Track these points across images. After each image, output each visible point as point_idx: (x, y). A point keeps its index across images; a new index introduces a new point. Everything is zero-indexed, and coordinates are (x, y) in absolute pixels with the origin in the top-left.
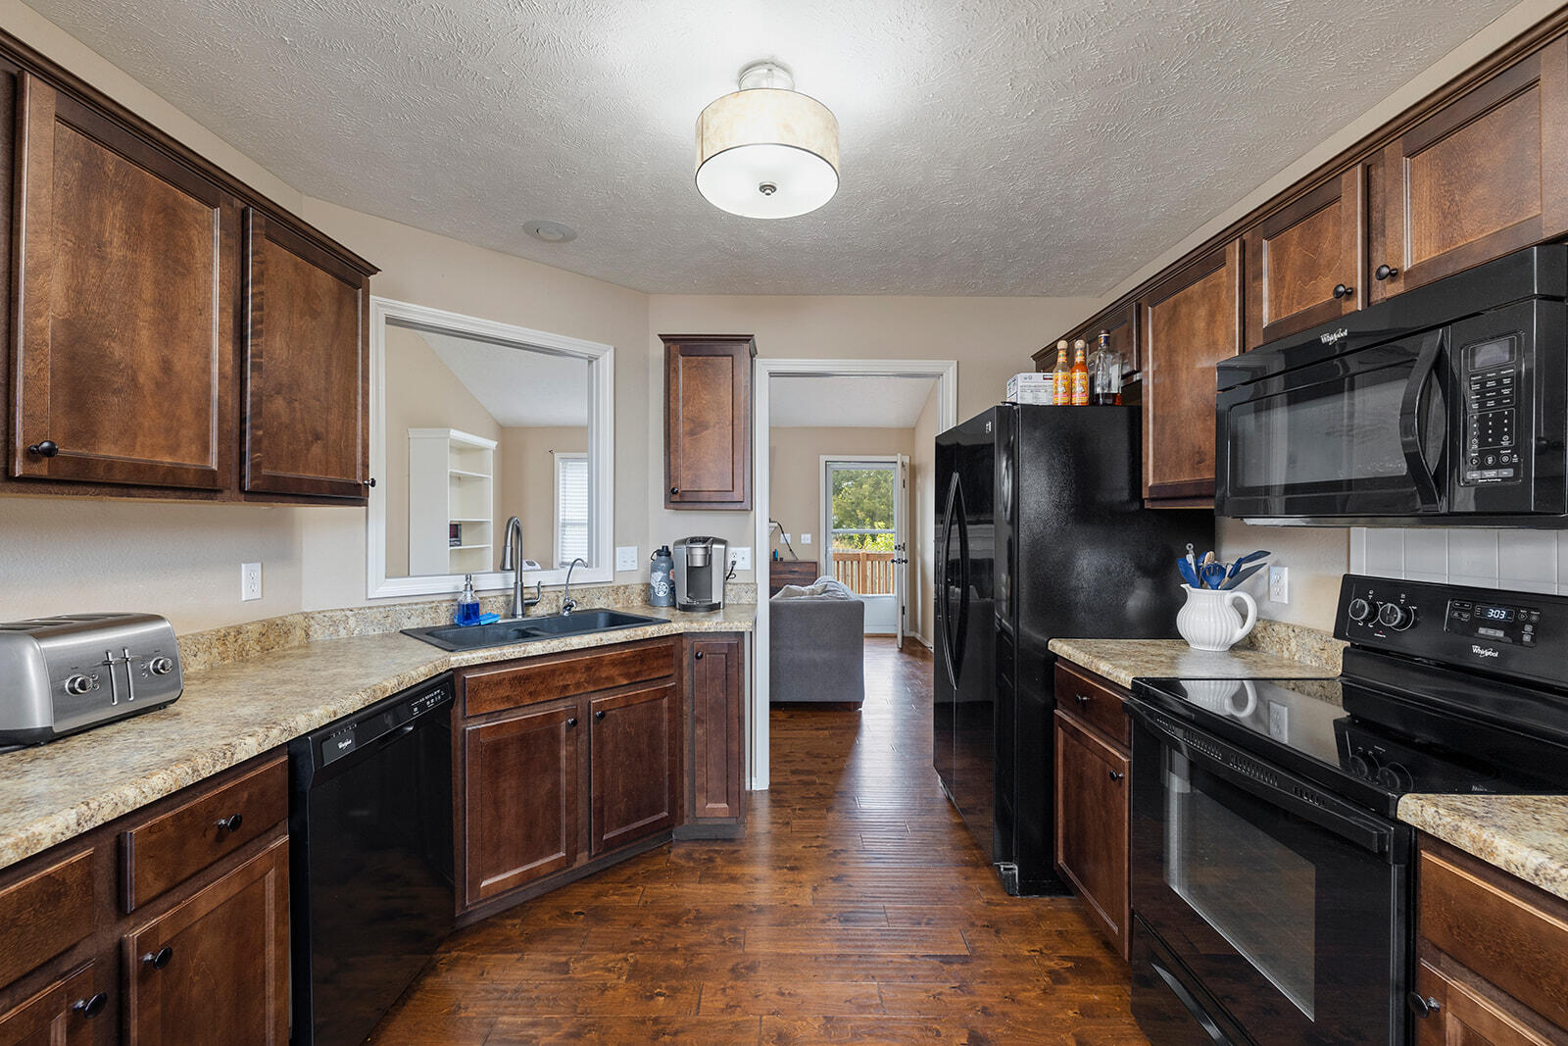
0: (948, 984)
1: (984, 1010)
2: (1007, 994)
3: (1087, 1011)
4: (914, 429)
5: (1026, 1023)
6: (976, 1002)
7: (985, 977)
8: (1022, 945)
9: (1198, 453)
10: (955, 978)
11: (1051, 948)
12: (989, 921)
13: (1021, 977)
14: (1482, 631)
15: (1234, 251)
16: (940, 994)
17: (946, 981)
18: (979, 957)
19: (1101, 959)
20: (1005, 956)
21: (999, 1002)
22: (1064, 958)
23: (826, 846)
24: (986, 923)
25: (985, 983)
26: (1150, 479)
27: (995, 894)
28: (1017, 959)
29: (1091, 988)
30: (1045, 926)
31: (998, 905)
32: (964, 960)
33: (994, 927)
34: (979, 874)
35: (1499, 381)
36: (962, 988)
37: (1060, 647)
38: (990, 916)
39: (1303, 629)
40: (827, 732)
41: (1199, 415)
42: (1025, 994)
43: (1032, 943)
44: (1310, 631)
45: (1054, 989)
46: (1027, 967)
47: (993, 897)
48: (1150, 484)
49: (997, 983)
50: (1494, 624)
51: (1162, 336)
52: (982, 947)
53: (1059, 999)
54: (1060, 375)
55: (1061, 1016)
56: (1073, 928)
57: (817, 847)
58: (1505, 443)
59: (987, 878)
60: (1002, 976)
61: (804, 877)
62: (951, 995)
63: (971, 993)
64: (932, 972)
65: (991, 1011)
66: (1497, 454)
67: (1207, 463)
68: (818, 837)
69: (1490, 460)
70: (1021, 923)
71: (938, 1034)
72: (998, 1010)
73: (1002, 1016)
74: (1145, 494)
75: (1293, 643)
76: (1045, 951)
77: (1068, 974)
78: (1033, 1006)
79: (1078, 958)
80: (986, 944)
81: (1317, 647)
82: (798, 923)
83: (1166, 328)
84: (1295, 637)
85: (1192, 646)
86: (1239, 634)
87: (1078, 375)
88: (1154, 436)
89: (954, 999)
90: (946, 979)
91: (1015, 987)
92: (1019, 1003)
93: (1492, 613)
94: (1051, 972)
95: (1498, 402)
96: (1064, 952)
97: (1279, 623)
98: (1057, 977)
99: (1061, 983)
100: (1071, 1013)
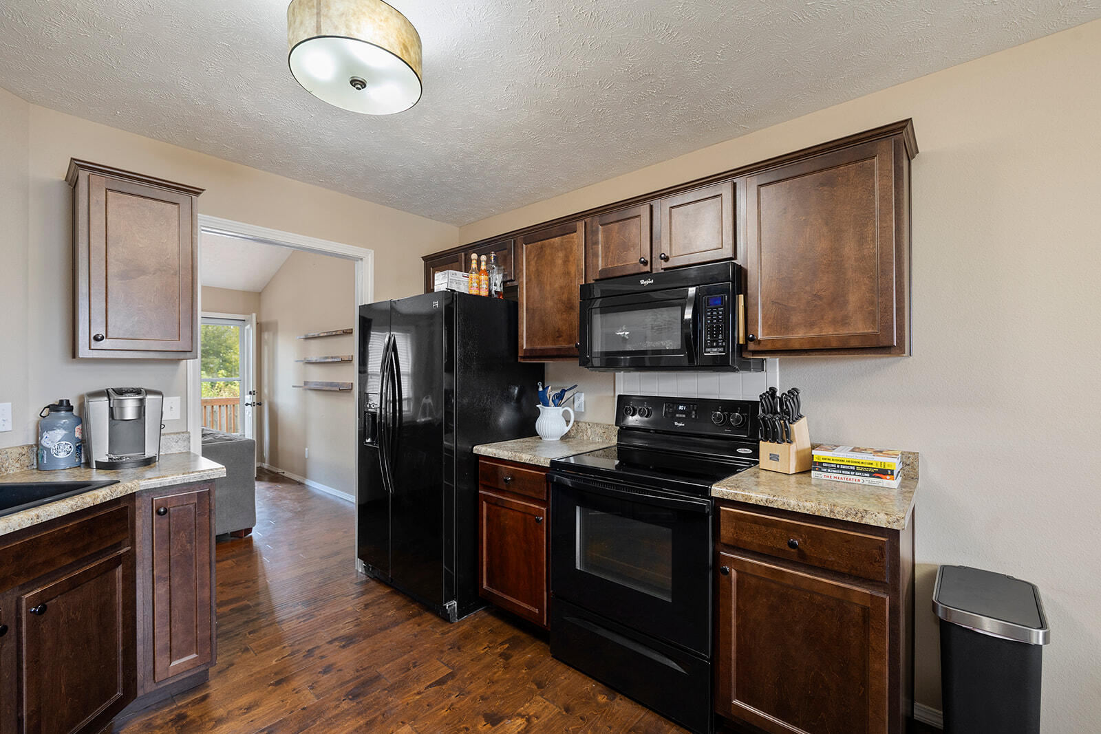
0: (453, 696)
1: (483, 698)
2: (488, 681)
3: (530, 665)
4: (260, 293)
5: (507, 691)
6: (475, 697)
7: (470, 678)
8: (477, 649)
9: (558, 331)
10: (453, 690)
11: (493, 642)
12: (450, 645)
13: (488, 666)
14: (677, 415)
15: (581, 226)
16: (452, 705)
17: (450, 695)
18: (460, 669)
19: (519, 634)
20: (472, 660)
21: (487, 688)
22: (502, 644)
23: (298, 651)
24: (449, 647)
25: (471, 682)
26: (524, 344)
27: (442, 627)
28: (479, 658)
29: (524, 652)
30: (482, 631)
31: (448, 632)
32: (451, 676)
33: (457, 647)
34: (425, 619)
35: (718, 313)
36: (462, 693)
37: (482, 450)
38: (449, 641)
39: (594, 424)
40: (230, 562)
41: (558, 311)
42: (497, 675)
43: (481, 644)
44: (597, 424)
45: (508, 664)
46: (488, 659)
47: (443, 629)
48: (524, 348)
49: (479, 679)
50: (682, 412)
51: (533, 263)
52: (457, 662)
53: (514, 668)
54: (474, 275)
55: (521, 676)
56: (496, 625)
57: (289, 655)
58: (720, 337)
59: (431, 620)
60: (478, 673)
61: (295, 684)
62: (458, 702)
63: (469, 693)
64: (438, 695)
65: (486, 696)
66: (717, 341)
67: (564, 337)
68: (285, 647)
69: (715, 344)
70: (466, 637)
71: (467, 729)
72: (488, 693)
73: (493, 695)
74: (521, 354)
75: (589, 431)
76: (490, 645)
77: (509, 652)
78: (504, 679)
79: (509, 639)
80: (457, 659)
81: (601, 431)
82: (314, 721)
83: (536, 259)
84: (590, 428)
85: (544, 439)
86: (567, 429)
87: (483, 277)
88: (527, 320)
89: (462, 703)
90: (450, 694)
91: (489, 675)
92: (497, 682)
93: (681, 408)
94: (501, 655)
95: (718, 321)
96: (500, 641)
97: (581, 422)
98: (505, 656)
99: (510, 658)
100: (524, 671)
